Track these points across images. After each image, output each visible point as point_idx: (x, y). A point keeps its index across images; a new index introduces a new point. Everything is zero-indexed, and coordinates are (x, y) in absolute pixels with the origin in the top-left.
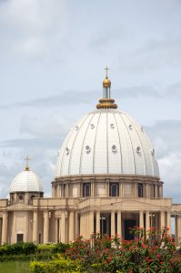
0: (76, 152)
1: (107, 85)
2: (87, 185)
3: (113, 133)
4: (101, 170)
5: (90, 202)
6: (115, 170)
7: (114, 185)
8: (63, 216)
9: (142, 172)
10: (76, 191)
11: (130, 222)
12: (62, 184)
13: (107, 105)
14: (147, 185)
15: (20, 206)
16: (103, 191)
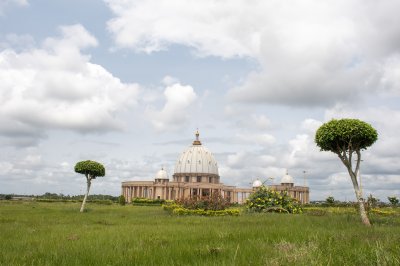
0: (183, 163)
1: (198, 135)
2: (188, 177)
3: (200, 155)
4: (194, 171)
5: (189, 184)
6: (200, 171)
7: (199, 178)
8: (177, 189)
9: (211, 172)
10: (183, 179)
11: (205, 192)
12: (177, 176)
13: (197, 143)
14: (213, 178)
15: (159, 185)
16: (194, 179)
